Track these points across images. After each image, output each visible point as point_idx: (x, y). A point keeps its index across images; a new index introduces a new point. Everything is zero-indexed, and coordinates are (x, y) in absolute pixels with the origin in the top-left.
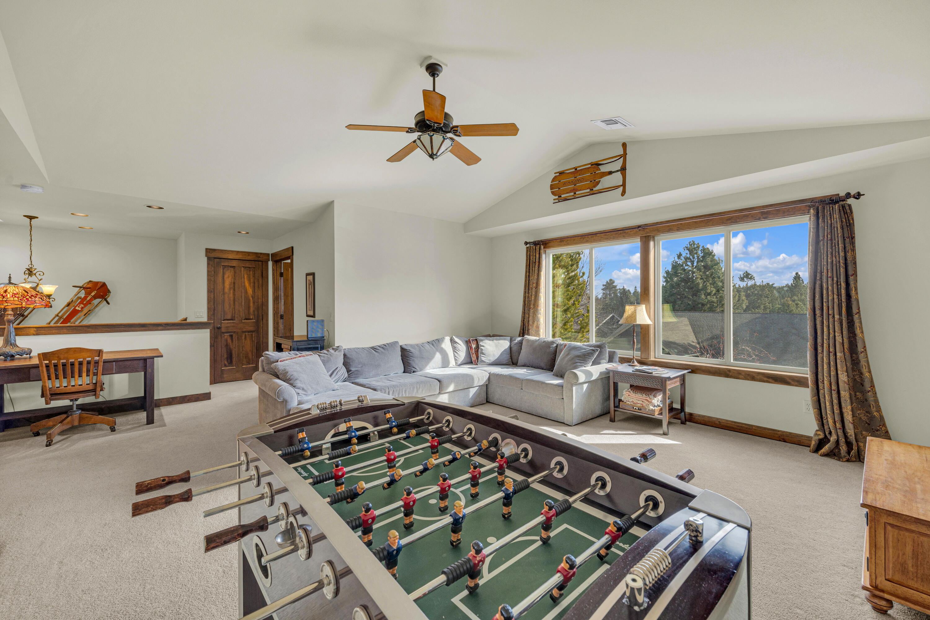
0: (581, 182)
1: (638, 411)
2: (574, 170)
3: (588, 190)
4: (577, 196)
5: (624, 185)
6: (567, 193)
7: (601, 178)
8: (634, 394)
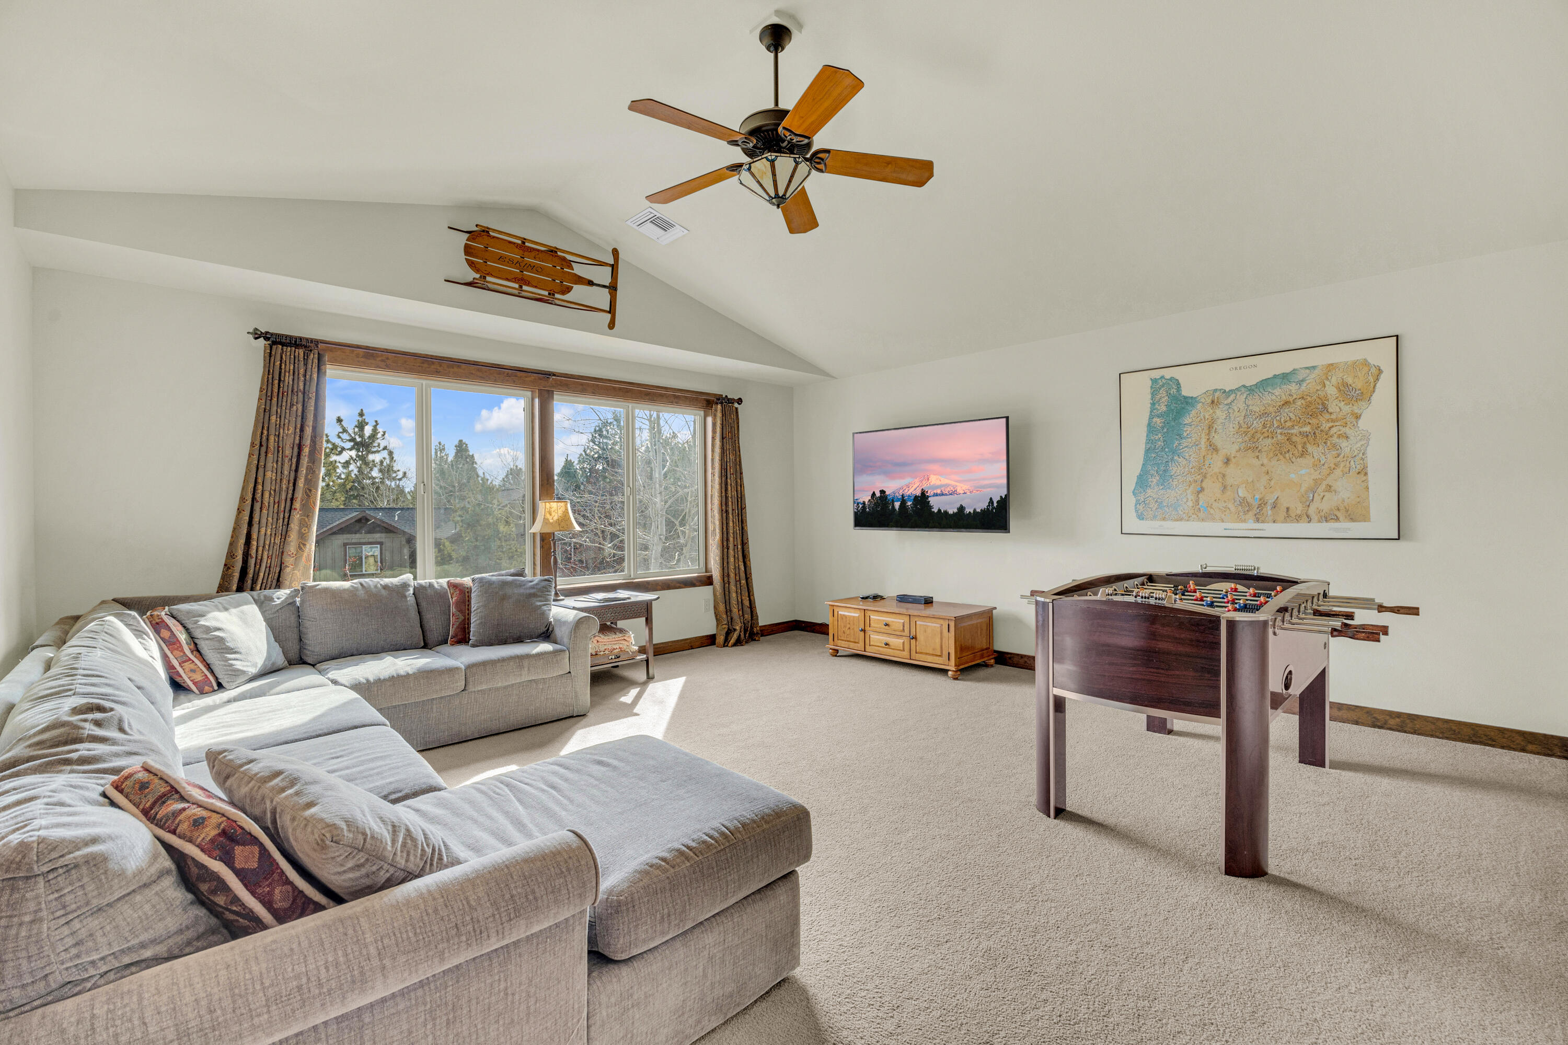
0: (537, 272)
1: (617, 660)
2: (520, 242)
3: (546, 293)
4: (524, 294)
5: (612, 310)
6: (507, 279)
7: (576, 284)
8: (607, 637)
